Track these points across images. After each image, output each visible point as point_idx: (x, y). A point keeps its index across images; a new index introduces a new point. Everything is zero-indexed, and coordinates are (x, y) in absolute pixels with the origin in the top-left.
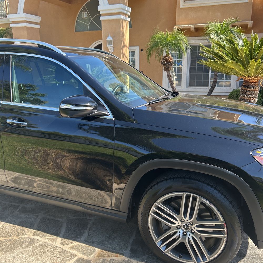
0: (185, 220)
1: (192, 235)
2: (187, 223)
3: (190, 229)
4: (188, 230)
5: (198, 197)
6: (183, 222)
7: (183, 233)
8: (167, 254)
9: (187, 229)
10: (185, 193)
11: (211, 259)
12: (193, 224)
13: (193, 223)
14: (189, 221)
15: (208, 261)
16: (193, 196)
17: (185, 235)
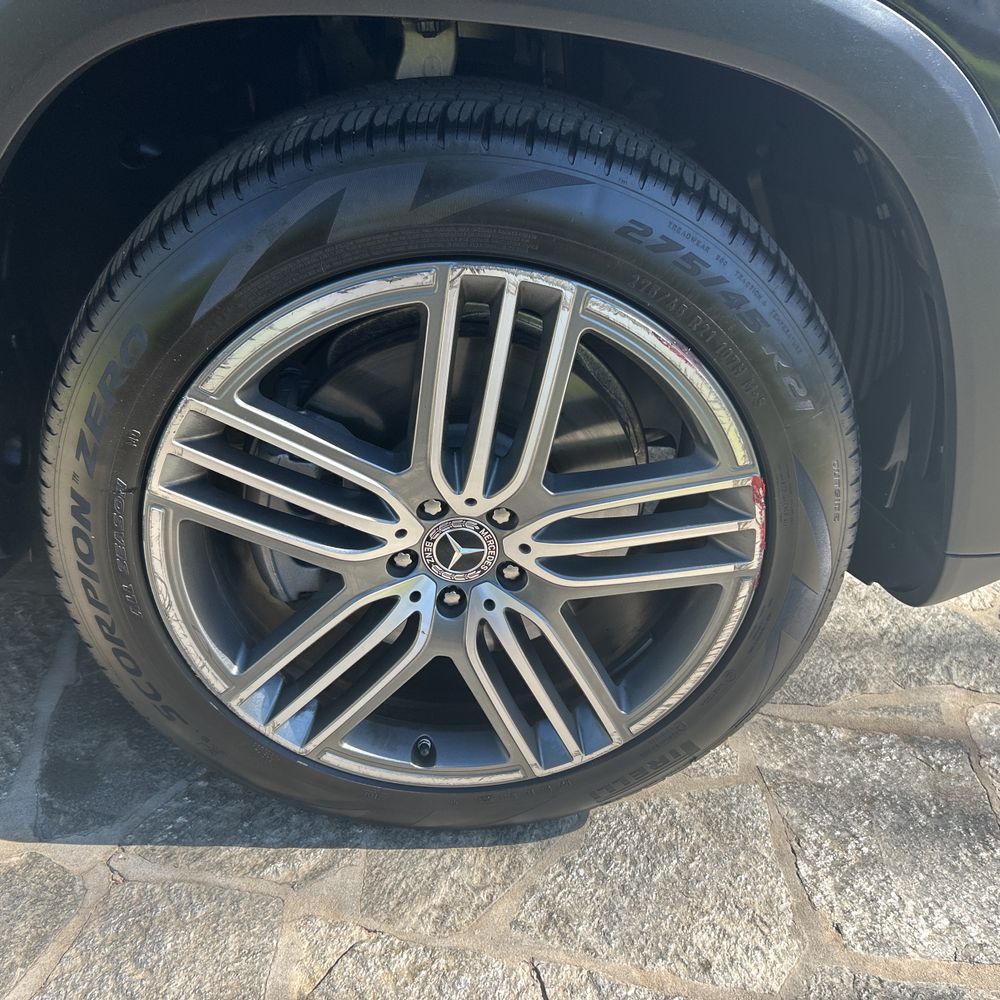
0: (456, 501)
1: (505, 600)
2: (465, 520)
3: (488, 561)
4: (473, 574)
5: (568, 290)
6: (439, 516)
7: (440, 599)
8: (330, 759)
9: (467, 563)
10: (458, 274)
11: (636, 728)
12: (512, 524)
13: (513, 516)
14: (485, 505)
15: (617, 741)
16: (523, 288)
17: (451, 609)
